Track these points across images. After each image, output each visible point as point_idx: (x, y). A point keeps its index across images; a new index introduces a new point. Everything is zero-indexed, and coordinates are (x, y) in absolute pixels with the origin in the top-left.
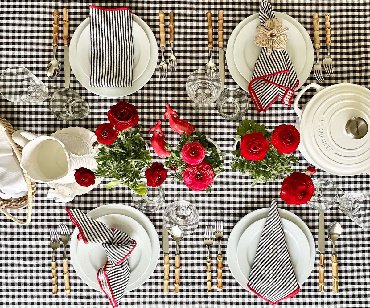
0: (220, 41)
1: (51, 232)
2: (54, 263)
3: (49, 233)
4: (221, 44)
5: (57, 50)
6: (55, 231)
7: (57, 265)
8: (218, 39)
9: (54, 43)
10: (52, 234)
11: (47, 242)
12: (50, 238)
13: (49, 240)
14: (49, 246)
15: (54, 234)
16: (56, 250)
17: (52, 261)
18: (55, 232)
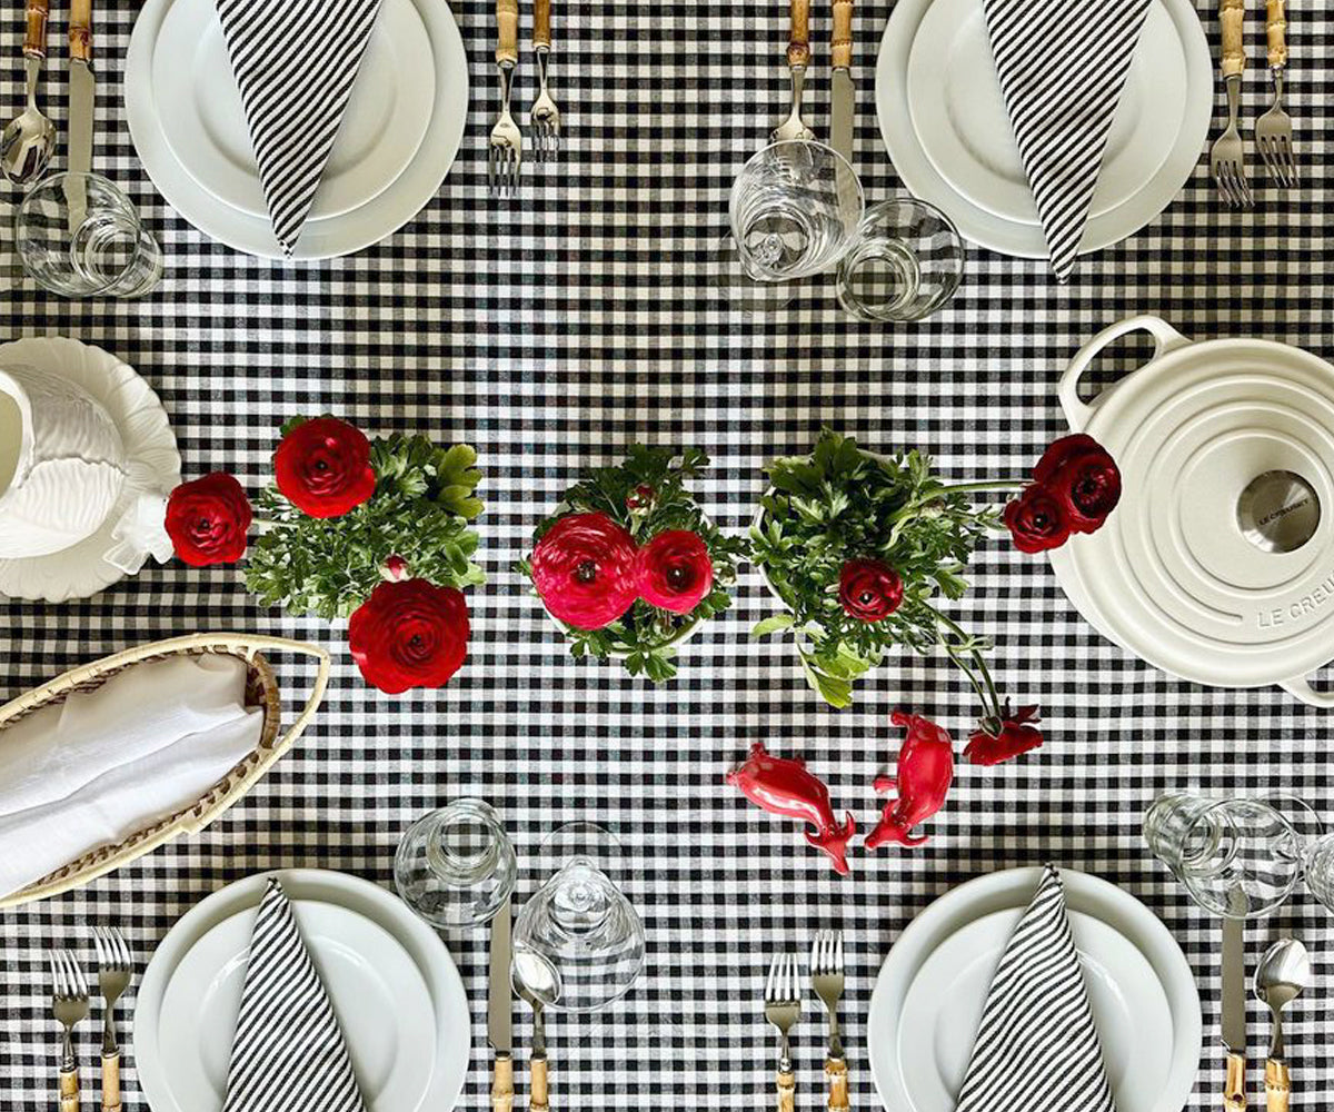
0: (837, 42)
1: (56, 964)
2: (69, 1075)
3: (46, 967)
4: (841, 51)
5: (44, 76)
6: (69, 957)
7: (79, 1083)
8: (831, 32)
9: (29, 45)
10: (58, 971)
11: (42, 998)
12: (51, 987)
13: (48, 990)
14: (48, 1014)
15: (66, 971)
16: (75, 1028)
17: (59, 1068)
18: (72, 964)
